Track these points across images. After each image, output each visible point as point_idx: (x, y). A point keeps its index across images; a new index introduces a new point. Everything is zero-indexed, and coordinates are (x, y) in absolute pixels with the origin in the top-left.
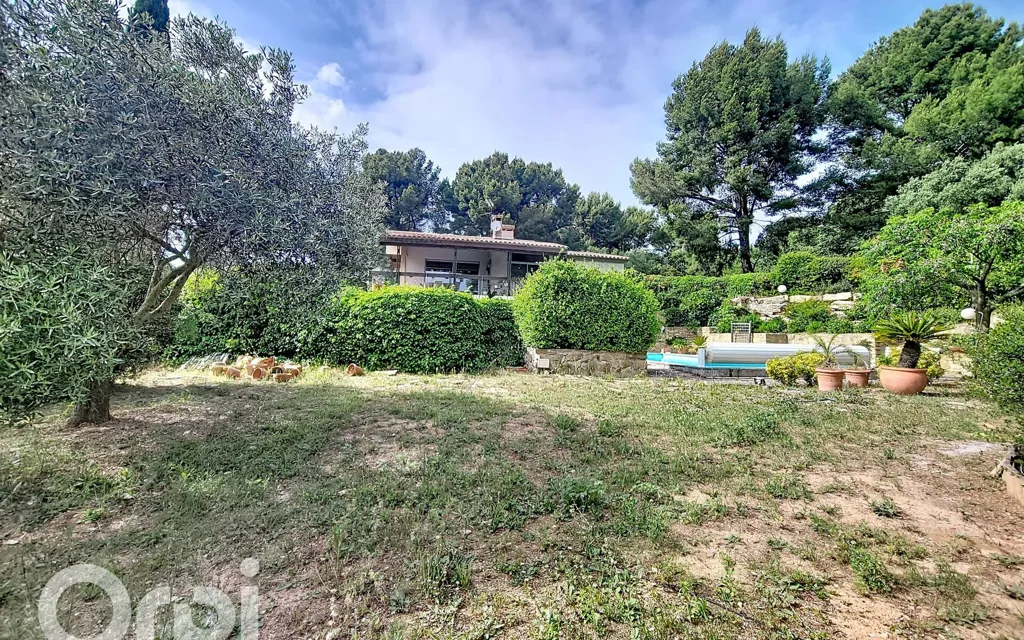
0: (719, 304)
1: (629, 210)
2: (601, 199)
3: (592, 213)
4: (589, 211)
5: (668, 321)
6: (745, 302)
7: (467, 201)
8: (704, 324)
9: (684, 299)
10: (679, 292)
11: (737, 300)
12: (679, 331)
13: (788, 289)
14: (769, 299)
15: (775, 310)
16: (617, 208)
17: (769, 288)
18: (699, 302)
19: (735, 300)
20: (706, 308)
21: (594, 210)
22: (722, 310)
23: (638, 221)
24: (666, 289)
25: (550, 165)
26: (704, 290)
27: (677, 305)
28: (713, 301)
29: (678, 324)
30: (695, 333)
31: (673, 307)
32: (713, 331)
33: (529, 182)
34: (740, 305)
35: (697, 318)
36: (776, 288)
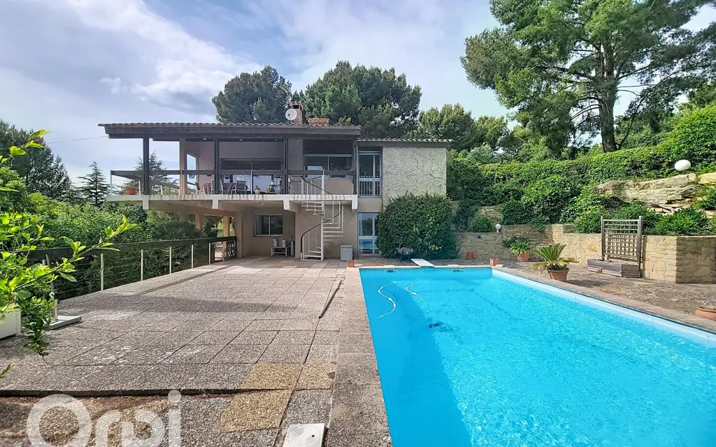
0: (576, 193)
1: (481, 119)
2: (453, 108)
3: (444, 122)
4: (441, 120)
5: (505, 218)
6: (619, 188)
7: (312, 109)
8: (553, 220)
9: (527, 190)
10: (522, 182)
11: (606, 187)
12: (520, 230)
13: (693, 165)
14: (660, 181)
15: (669, 198)
16: (468, 116)
17: (657, 167)
18: (548, 192)
19: (601, 186)
20: (558, 200)
21: (445, 119)
22: (581, 201)
23: (488, 127)
24: (504, 179)
25: (393, 71)
26: (555, 176)
27: (518, 198)
28: (568, 190)
29: (519, 222)
30: (542, 232)
31: (512, 200)
32: (568, 230)
33: (369, 86)
34: (610, 193)
35: (544, 212)
36: (671, 164)
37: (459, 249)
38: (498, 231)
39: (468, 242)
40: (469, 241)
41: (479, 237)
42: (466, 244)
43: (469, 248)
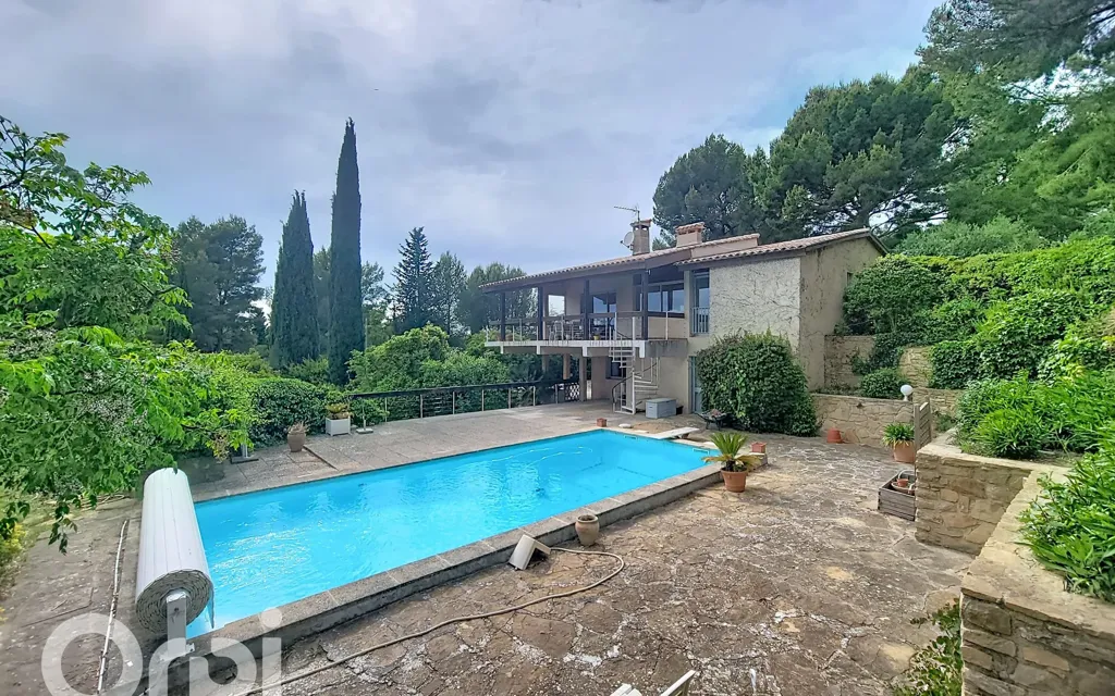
37: (821, 424)
38: (905, 399)
39: (837, 414)
40: (839, 410)
41: (860, 406)
42: (833, 415)
43: (839, 422)
